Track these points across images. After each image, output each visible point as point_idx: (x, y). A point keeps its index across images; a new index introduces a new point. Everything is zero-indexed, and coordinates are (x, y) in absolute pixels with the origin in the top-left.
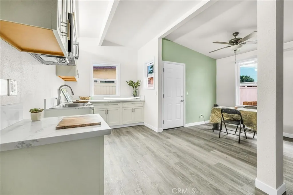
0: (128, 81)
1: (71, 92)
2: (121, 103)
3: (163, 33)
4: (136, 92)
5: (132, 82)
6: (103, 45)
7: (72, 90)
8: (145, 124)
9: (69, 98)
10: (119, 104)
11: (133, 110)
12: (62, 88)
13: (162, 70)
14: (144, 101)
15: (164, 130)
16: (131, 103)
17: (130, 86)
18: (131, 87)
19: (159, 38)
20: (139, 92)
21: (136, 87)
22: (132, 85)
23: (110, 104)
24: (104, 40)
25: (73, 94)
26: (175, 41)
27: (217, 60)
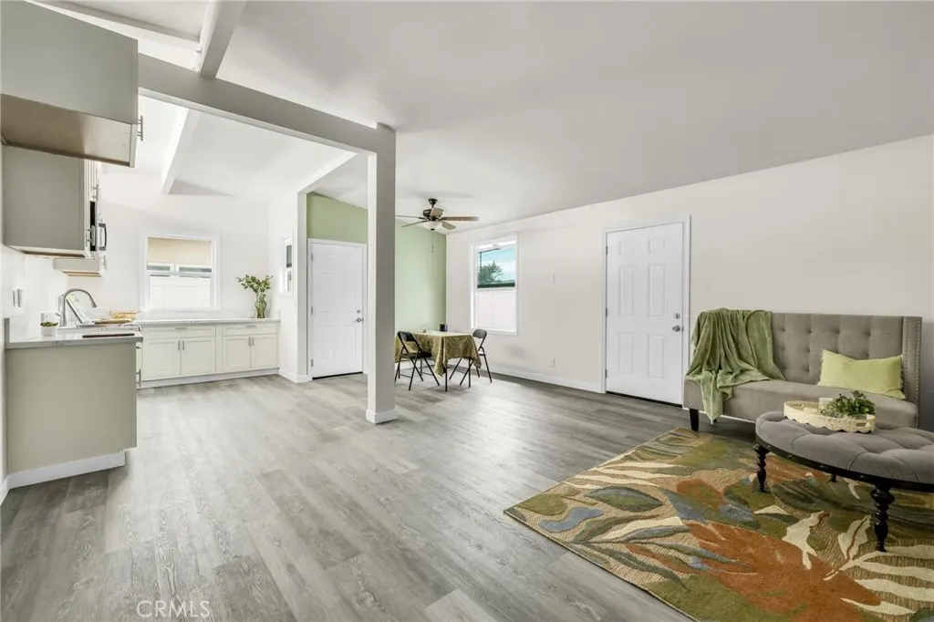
0: (243, 277)
1: (90, 302)
2: (219, 328)
3: (307, 182)
4: (262, 301)
5: (253, 279)
6: (172, 192)
7: (92, 299)
8: (281, 372)
9: (84, 315)
10: (213, 327)
11: (251, 342)
12: (67, 298)
13: (308, 258)
14: (279, 322)
15: (314, 379)
16: (245, 326)
17: (246, 287)
18: (249, 289)
19: (300, 193)
20: (271, 301)
21: (263, 291)
22: (252, 286)
23: (189, 328)
24: (175, 181)
25: (95, 305)
26: (339, 199)
27: (447, 237)
